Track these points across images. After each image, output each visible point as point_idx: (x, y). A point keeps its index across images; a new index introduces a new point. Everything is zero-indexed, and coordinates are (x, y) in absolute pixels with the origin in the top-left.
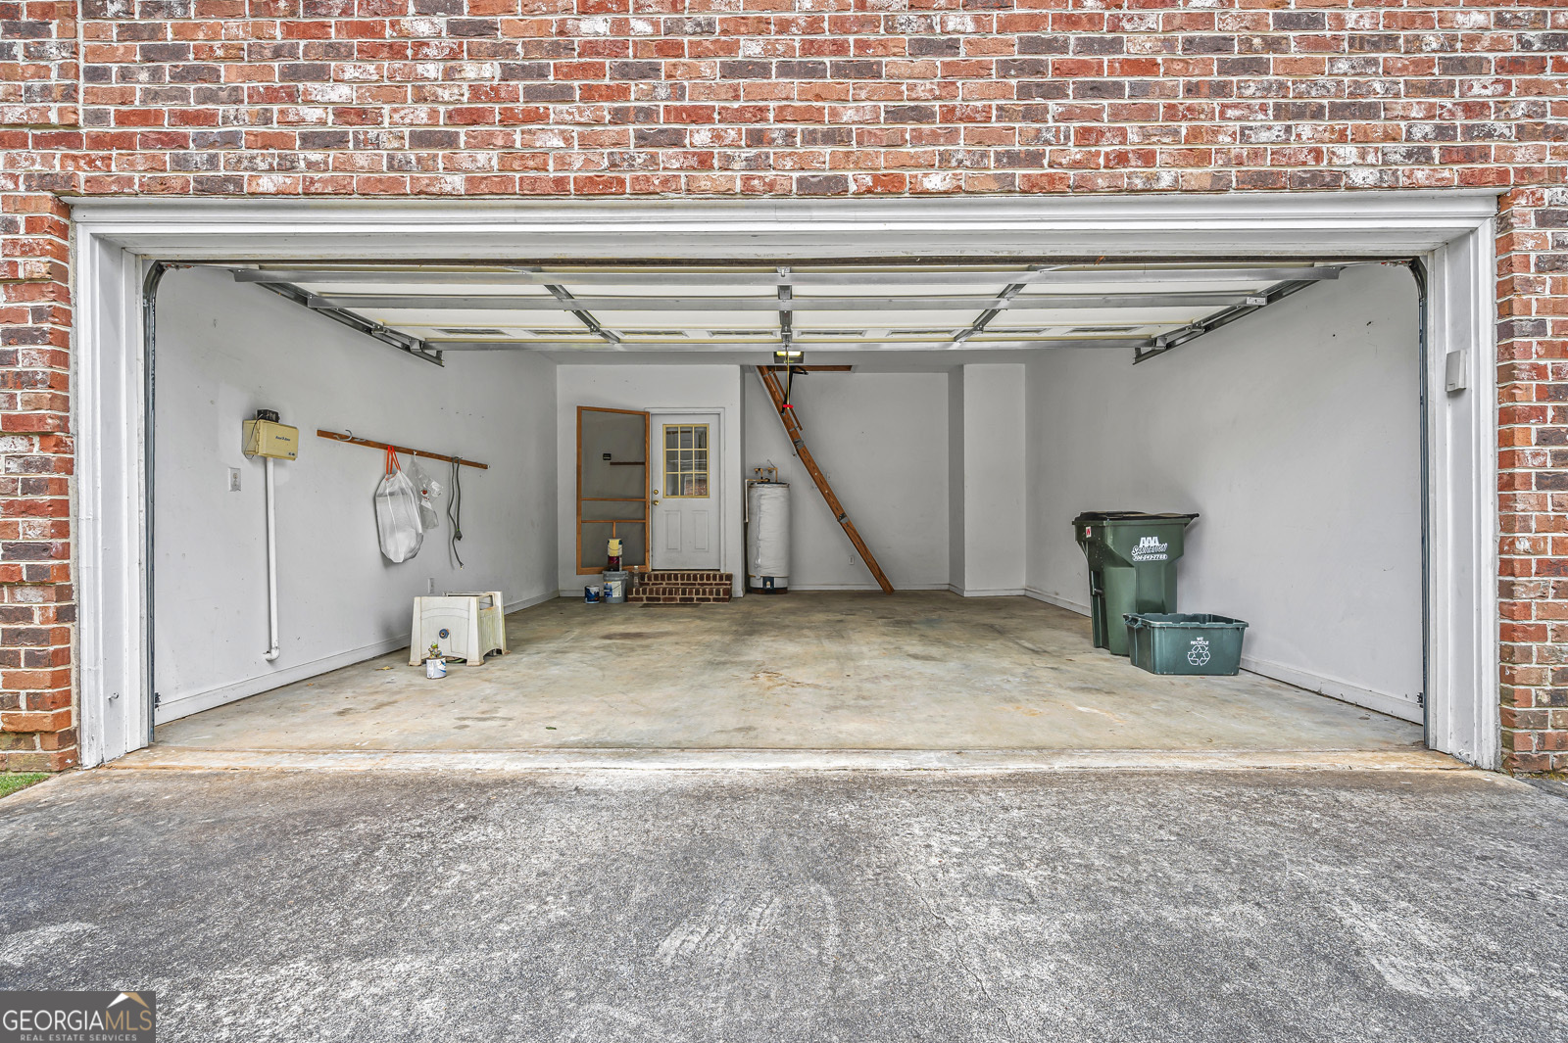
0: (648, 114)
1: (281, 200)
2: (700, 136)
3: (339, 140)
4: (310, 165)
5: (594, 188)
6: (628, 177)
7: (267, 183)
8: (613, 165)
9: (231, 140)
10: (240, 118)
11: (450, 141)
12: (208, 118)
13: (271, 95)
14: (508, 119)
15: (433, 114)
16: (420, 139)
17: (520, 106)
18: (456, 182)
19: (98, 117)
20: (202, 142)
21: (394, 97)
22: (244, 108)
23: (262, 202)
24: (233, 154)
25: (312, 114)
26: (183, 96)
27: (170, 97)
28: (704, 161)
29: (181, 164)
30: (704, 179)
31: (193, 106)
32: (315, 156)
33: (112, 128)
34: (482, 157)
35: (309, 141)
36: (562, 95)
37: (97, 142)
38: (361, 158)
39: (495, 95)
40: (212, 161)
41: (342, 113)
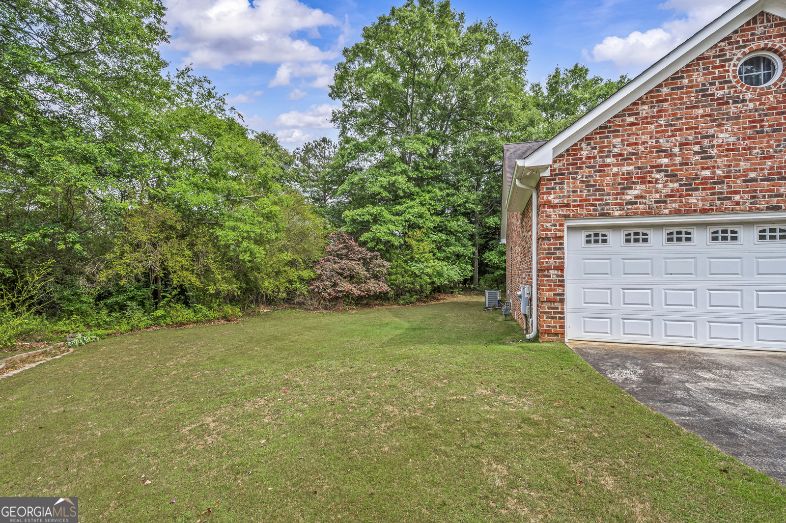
0: (722, 193)
1: (620, 216)
2: (737, 197)
3: (636, 203)
4: (628, 209)
5: (703, 211)
6: (714, 208)
7: (617, 213)
8: (711, 205)
9: (608, 204)
10: (610, 199)
11: (665, 202)
12: (602, 200)
13: (618, 194)
14: (681, 196)
15: (661, 196)
16: (656, 202)
17: (684, 193)
18: (667, 211)
19: (575, 201)
20: (600, 205)
21: (650, 192)
22: (611, 197)
23: (614, 217)
24: (608, 207)
25: (628, 197)
26: (595, 195)
27: (592, 195)
28: (738, 203)
29: (595, 210)
30: (737, 208)
31: (598, 197)
32: (629, 207)
33: (578, 203)
34: (674, 205)
35: (627, 204)
36: (697, 189)
37: (574, 206)
38: (641, 207)
39: (678, 190)
40: (603, 209)
41: (636, 197)
